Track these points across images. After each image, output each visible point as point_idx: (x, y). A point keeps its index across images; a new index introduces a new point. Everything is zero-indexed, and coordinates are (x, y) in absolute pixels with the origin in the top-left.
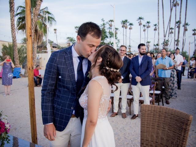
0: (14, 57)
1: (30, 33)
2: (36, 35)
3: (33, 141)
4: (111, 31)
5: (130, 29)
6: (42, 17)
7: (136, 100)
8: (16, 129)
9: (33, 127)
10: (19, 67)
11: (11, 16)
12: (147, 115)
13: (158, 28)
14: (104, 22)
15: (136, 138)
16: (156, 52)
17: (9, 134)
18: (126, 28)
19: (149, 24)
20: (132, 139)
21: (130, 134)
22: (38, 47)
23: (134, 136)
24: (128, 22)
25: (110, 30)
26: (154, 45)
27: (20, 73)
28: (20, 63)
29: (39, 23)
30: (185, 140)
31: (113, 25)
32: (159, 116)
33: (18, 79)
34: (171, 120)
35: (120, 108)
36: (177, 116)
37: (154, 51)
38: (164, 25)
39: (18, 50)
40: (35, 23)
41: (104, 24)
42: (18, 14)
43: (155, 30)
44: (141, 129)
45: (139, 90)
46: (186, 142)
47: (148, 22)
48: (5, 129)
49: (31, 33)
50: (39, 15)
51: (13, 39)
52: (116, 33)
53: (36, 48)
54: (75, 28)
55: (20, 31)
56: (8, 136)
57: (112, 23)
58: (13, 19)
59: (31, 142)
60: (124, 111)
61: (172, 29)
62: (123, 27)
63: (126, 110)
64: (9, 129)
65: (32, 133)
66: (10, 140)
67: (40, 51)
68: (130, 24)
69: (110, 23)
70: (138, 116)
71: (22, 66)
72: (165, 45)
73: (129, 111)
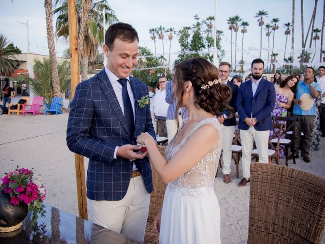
0: (52, 81)
1: (75, 45)
2: (87, 44)
3: (80, 214)
4: (210, 36)
5: (243, 31)
6: (96, 14)
7: (247, 154)
8: (55, 195)
9: (80, 192)
10: (60, 96)
11: (47, 13)
12: (261, 180)
13: (293, 30)
14: (199, 21)
15: (245, 217)
16: (288, 72)
17: (45, 202)
18: (236, 30)
19: (276, 23)
20: (238, 218)
21: (236, 209)
22: (90, 64)
23: (243, 213)
24: (240, 21)
25: (208, 35)
26: (285, 60)
27: (62, 105)
28: (61, 90)
29: (91, 25)
30: (321, 223)
31: (213, 26)
32: (281, 181)
33: (58, 115)
34: (300, 189)
35: (221, 166)
36: (310, 183)
37: (283, 71)
38: (302, 25)
39: (58, 68)
40: (84, 24)
41: (198, 24)
42: (58, 10)
43: (287, 33)
44: (251, 202)
45: (252, 137)
46: (322, 225)
47: (275, 20)
48: (39, 195)
49: (77, 45)
50: (92, 11)
51: (50, 51)
52: (219, 40)
53: (87, 65)
54: (149, 31)
55: (62, 37)
56: (43, 206)
57: (213, 21)
58: (49, 18)
59: (78, 216)
60: (226, 171)
61: (317, 31)
62: (230, 28)
63: (230, 170)
64: (44, 196)
65: (79, 202)
66: (45, 212)
67: (93, 69)
68: (244, 23)
69: (208, 22)
70: (249, 181)
71: (64, 94)
72: (303, 60)
73: (235, 171)
